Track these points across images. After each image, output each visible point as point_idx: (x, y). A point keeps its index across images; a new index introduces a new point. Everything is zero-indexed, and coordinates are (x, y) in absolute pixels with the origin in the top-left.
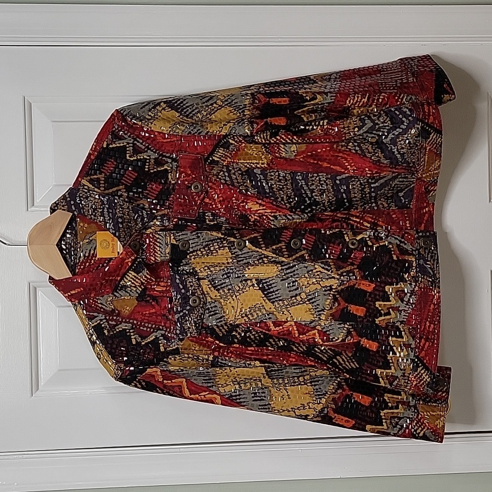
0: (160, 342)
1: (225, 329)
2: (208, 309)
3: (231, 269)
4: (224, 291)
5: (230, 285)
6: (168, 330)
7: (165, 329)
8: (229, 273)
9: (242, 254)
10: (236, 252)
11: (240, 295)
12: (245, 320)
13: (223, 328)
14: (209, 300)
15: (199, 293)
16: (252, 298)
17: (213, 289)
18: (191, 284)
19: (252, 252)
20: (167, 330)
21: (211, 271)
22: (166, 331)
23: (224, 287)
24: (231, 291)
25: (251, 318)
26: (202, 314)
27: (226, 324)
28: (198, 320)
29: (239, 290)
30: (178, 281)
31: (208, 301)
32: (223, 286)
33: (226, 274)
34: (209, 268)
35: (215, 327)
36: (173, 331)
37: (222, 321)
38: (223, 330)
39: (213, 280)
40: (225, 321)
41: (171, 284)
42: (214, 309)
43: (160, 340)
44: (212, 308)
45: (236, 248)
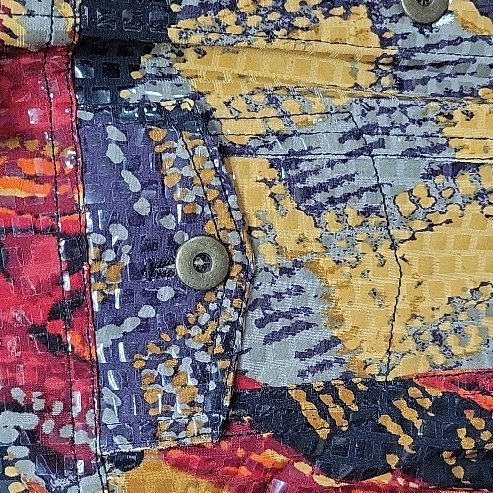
0: (10, 472)
1: (342, 404)
2: (264, 303)
3: (383, 111)
4: (341, 217)
5: (372, 189)
6: (58, 408)
7: (39, 405)
8: (370, 129)
9: (428, 48)
10: (404, 36)
11: (413, 238)
12: (430, 358)
13: (337, 401)
14: (268, 256)
15: (224, 221)
16: (465, 254)
17: (289, 204)
18: (188, 172)
19: (474, 39)
20: (48, 409)
21: (284, 115)
22: (43, 414)
23: (345, 198)
24: (373, 220)
25: (457, 350)
26: (234, 325)
27: (347, 379)
28: (216, 358)
29: (411, 217)
30: (115, 154)
31: (260, 264)
32: (339, 192)
33: (357, 134)
34: (273, 101)
35: (299, 396)
36: (82, 416)
37: (328, 364)
38: (336, 411)
39: (292, 159)
40: (340, 361)
41: (82, 169)
42: (288, 304)
43: (12, 464)
44: (278, 295)
45: (402, 15)
